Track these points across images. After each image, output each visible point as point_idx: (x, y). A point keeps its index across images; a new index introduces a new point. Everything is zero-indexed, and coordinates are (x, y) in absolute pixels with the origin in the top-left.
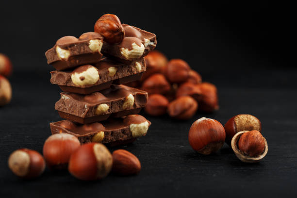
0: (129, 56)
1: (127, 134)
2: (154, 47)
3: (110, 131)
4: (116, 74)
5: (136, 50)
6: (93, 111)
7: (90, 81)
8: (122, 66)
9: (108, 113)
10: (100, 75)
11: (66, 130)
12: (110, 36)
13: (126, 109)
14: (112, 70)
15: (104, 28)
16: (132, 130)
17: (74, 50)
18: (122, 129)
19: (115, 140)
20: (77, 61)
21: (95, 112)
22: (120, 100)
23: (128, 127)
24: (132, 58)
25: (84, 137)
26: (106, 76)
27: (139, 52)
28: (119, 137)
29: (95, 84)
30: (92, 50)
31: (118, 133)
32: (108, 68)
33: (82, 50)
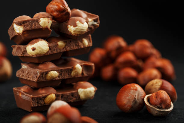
0: (74, 31)
1: (75, 97)
2: (97, 26)
3: (61, 93)
4: (65, 47)
5: (80, 27)
6: (44, 76)
7: (40, 51)
8: (71, 41)
9: (58, 78)
10: (49, 46)
11: (24, 93)
12: (58, 15)
13: (75, 76)
14: (60, 43)
15: (53, 9)
16: (80, 93)
17: (26, 26)
18: (71, 93)
21: (45, 77)
22: (69, 69)
23: (76, 91)
24: (77, 33)
25: (37, 98)
26: (55, 48)
27: (82, 28)
28: (69, 99)
29: (45, 54)
30: (42, 26)
31: (68, 96)
32: (57, 42)
33: (33, 26)
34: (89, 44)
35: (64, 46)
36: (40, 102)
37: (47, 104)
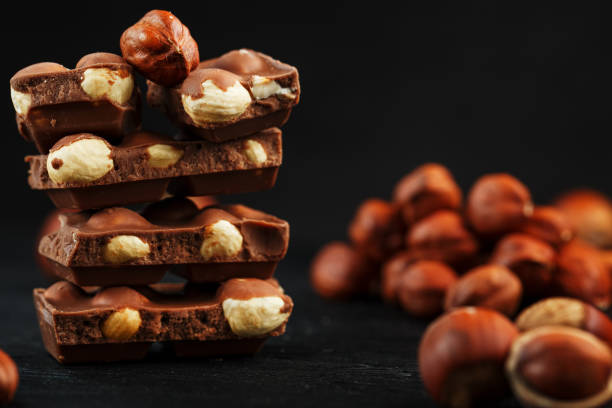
0: (197, 113)
1: (213, 325)
2: (290, 100)
3: (158, 309)
6: (93, 250)
7: (77, 171)
8: (199, 147)
9: (147, 261)
12: (146, 61)
13: (212, 258)
14: (157, 151)
16: (228, 314)
17: (40, 93)
18: (197, 311)
19: (178, 337)
20: (53, 122)
21: (103, 253)
22: (187, 234)
23: (215, 306)
24: (206, 119)
25: (75, 319)
26: (136, 166)
27: (219, 103)
28: (192, 332)
29: (98, 181)
30: (89, 93)
31: (184, 319)
32: (148, 146)
33: (61, 92)
34: (269, 159)
35: (174, 162)
36: (84, 334)
37: (110, 341)
